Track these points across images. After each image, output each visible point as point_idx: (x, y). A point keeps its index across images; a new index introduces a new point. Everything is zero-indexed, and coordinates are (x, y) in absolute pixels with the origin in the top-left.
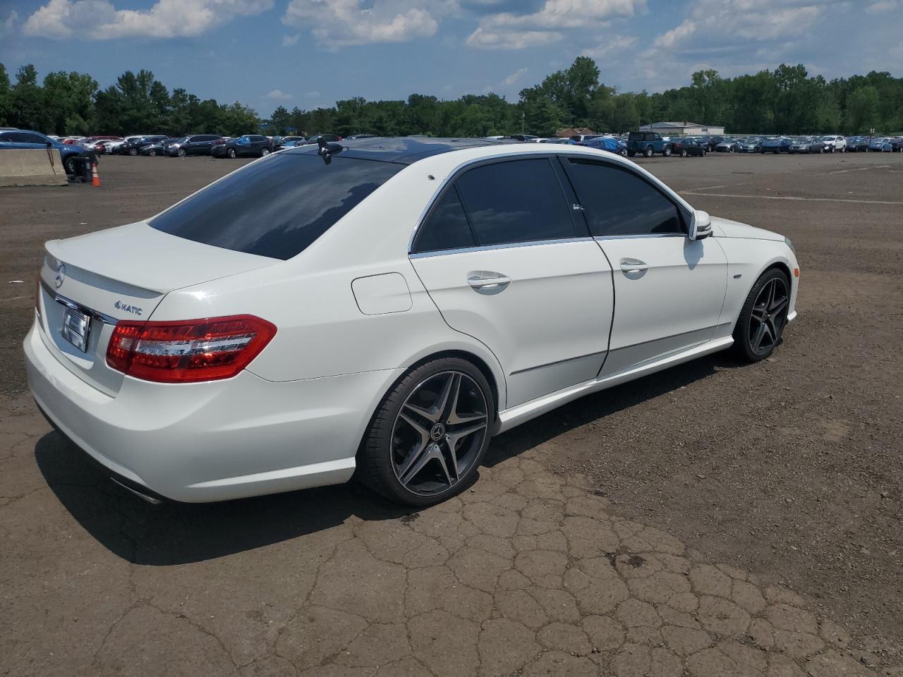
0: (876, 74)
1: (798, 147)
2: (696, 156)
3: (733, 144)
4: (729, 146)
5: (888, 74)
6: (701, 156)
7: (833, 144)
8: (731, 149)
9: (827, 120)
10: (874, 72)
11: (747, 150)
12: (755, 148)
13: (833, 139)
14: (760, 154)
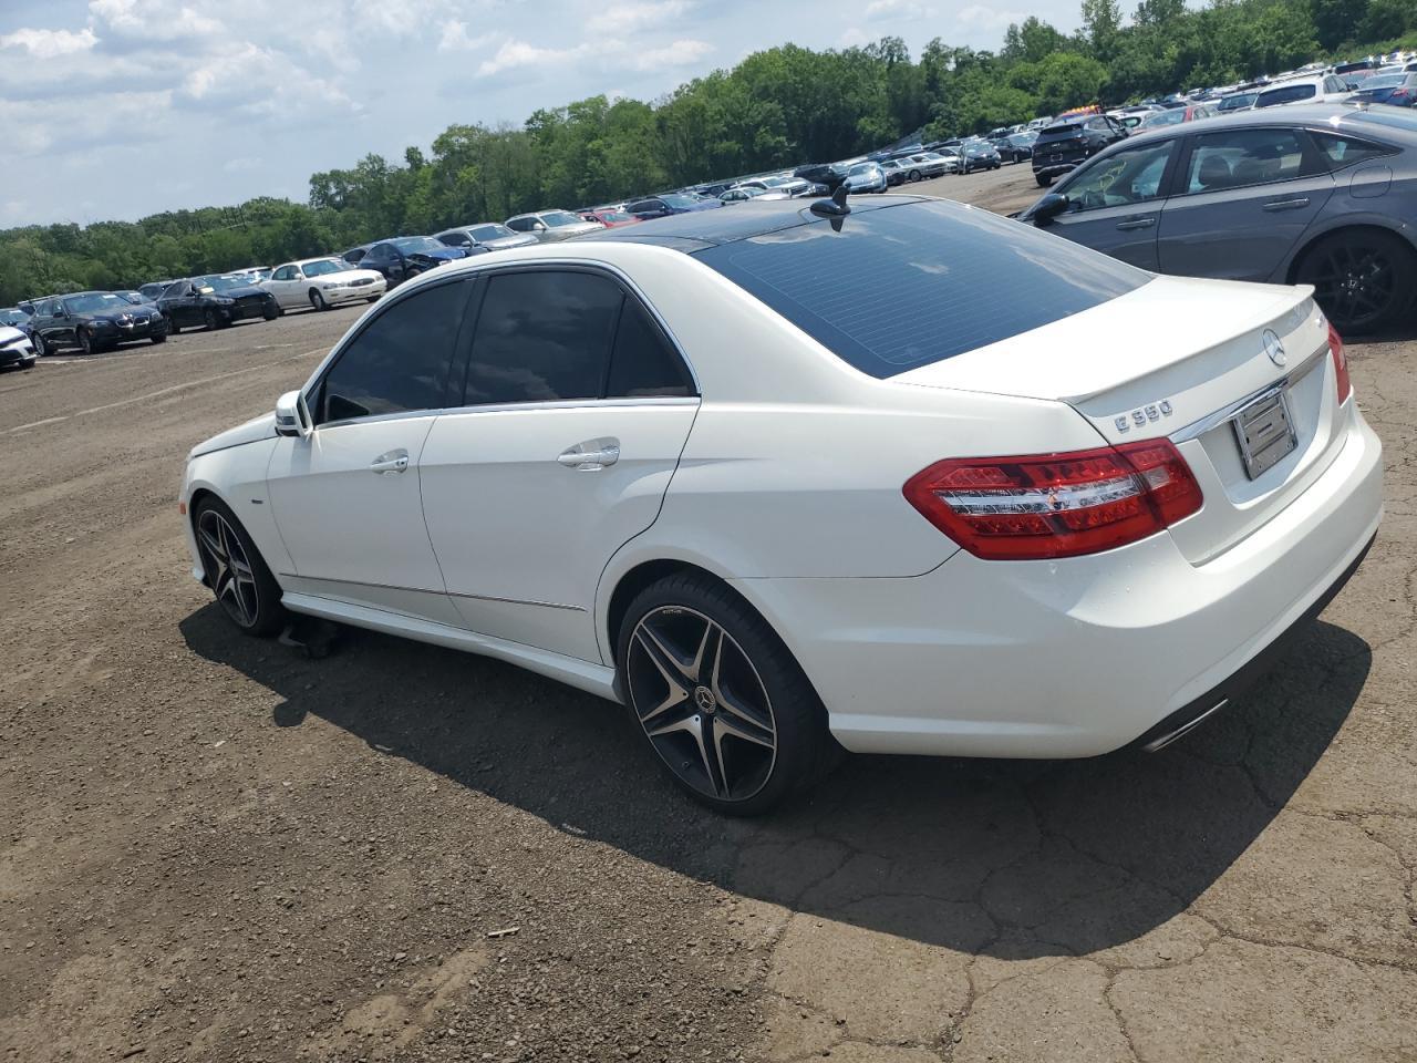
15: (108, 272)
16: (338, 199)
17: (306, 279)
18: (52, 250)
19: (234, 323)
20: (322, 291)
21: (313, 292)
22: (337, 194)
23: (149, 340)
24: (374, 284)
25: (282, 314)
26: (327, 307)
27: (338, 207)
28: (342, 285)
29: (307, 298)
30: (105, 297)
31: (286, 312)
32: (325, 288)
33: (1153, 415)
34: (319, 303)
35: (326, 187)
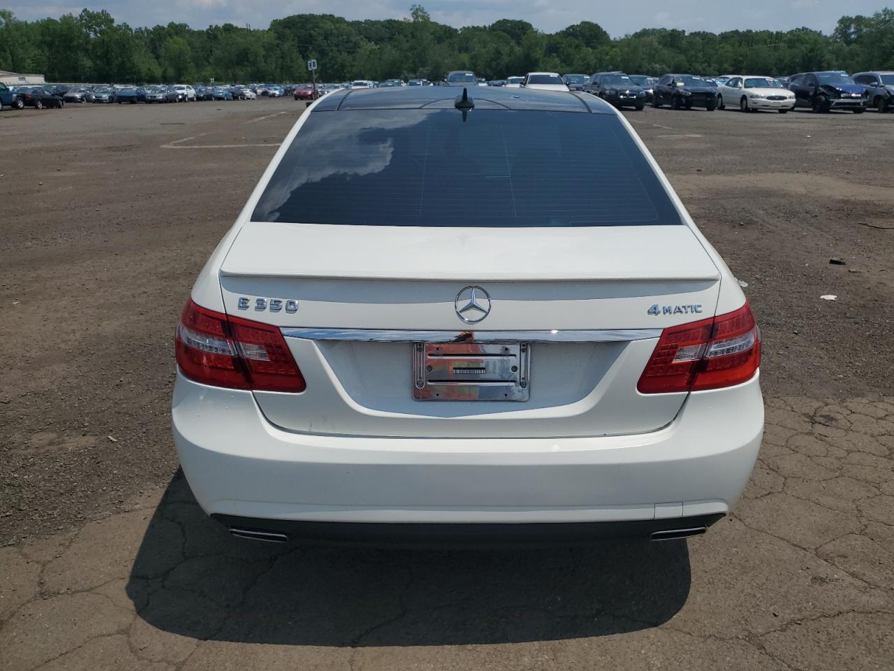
0: (175, 25)
1: (155, 97)
2: (52, 108)
3: (83, 94)
4: (78, 96)
5: (186, 25)
6: (60, 107)
7: (185, 94)
8: (82, 99)
9: (149, 69)
10: (172, 23)
11: (102, 101)
12: (110, 97)
13: (183, 89)
14: (117, 103)
15: (685, 63)
16: (853, 36)
17: (743, 89)
18: (665, 45)
19: (692, 108)
20: (749, 98)
21: (744, 98)
22: (853, 33)
23: (634, 108)
24: (785, 100)
25: (722, 108)
26: (747, 110)
27: (849, 42)
28: (762, 97)
29: (738, 101)
30: (623, 77)
31: (727, 108)
32: (752, 97)
33: (276, 307)
34: (744, 107)
35: (849, 27)
